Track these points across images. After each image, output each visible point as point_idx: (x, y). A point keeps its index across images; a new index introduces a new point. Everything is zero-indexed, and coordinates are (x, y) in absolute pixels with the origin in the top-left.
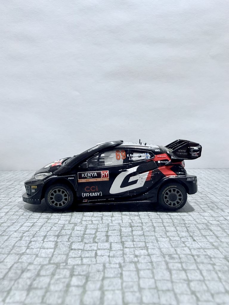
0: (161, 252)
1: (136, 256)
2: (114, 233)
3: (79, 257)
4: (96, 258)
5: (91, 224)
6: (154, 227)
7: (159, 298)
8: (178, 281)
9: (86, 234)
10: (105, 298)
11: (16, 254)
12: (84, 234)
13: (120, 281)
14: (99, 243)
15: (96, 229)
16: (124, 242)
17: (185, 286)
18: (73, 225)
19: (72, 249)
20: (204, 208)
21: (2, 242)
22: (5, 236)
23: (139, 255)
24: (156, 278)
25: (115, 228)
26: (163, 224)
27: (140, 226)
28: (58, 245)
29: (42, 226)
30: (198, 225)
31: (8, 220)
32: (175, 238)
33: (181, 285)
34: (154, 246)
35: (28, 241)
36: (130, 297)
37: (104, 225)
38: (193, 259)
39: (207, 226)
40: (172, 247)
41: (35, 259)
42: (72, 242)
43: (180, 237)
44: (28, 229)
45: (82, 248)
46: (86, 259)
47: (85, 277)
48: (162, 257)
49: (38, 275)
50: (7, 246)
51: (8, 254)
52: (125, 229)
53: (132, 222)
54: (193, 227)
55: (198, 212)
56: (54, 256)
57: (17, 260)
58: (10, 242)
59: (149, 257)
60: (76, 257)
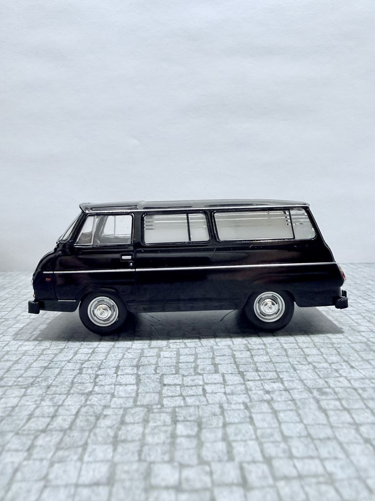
0: (305, 385)
1: (268, 392)
2: (225, 360)
3: (180, 396)
4: (205, 396)
5: (184, 348)
6: (285, 350)
7: (317, 449)
8: (341, 426)
9: (181, 363)
10: (235, 451)
11: (79, 394)
12: (178, 363)
13: (250, 427)
14: (205, 375)
15: (195, 355)
16: (243, 372)
17: (353, 432)
18: (156, 350)
19: (165, 385)
20: (357, 319)
21: (53, 378)
22: (55, 368)
23: (271, 390)
24: (305, 422)
25: (225, 353)
26: (298, 345)
27: (262, 349)
28: (141, 380)
29: (108, 353)
30: (353, 345)
31: (52, 346)
32: (321, 365)
33: (345, 431)
34: (292, 377)
35: (92, 375)
36: (271, 450)
37: (205, 349)
38: (356, 394)
39: (368, 345)
40: (320, 378)
41: (111, 400)
42: (163, 375)
43: (328, 363)
44: (87, 358)
45: (181, 383)
46: (190, 398)
47: (196, 424)
48: (308, 392)
49: (123, 422)
50: (62, 383)
51: (68, 394)
52: (239, 353)
53: (249, 343)
54: (346, 348)
55: (350, 327)
56: (140, 395)
57: (84, 402)
58: (64, 377)
59: (288, 393)
60: (173, 395)
